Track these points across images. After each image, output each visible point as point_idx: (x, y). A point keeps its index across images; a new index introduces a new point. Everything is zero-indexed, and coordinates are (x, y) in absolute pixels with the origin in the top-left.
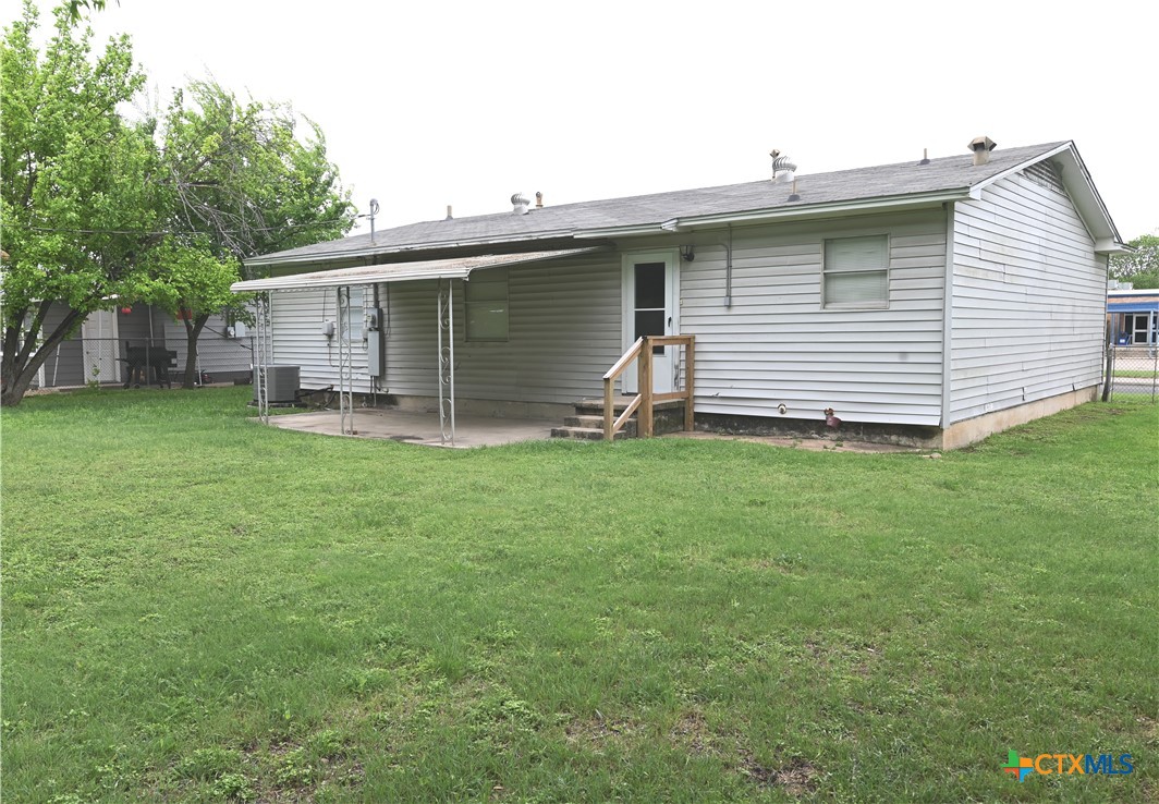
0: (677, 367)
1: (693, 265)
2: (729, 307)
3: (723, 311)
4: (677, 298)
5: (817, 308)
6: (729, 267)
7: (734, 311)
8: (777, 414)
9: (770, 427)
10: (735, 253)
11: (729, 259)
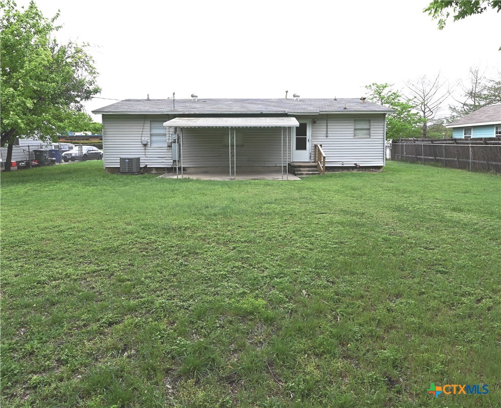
0: (310, 154)
1: (315, 124)
2: (327, 136)
3: (325, 138)
4: (310, 133)
5: (352, 138)
6: (327, 126)
7: (328, 138)
8: (342, 166)
9: (339, 169)
10: (329, 122)
11: (327, 123)
